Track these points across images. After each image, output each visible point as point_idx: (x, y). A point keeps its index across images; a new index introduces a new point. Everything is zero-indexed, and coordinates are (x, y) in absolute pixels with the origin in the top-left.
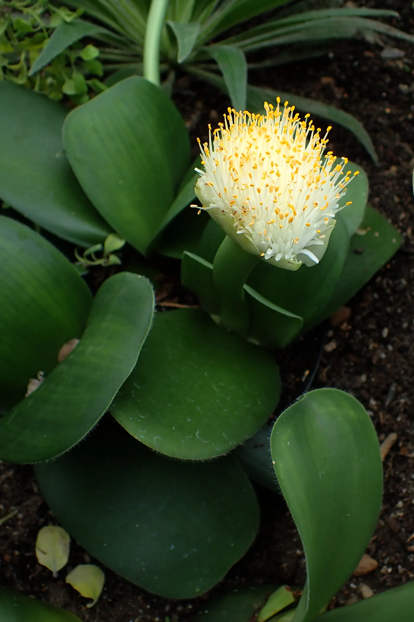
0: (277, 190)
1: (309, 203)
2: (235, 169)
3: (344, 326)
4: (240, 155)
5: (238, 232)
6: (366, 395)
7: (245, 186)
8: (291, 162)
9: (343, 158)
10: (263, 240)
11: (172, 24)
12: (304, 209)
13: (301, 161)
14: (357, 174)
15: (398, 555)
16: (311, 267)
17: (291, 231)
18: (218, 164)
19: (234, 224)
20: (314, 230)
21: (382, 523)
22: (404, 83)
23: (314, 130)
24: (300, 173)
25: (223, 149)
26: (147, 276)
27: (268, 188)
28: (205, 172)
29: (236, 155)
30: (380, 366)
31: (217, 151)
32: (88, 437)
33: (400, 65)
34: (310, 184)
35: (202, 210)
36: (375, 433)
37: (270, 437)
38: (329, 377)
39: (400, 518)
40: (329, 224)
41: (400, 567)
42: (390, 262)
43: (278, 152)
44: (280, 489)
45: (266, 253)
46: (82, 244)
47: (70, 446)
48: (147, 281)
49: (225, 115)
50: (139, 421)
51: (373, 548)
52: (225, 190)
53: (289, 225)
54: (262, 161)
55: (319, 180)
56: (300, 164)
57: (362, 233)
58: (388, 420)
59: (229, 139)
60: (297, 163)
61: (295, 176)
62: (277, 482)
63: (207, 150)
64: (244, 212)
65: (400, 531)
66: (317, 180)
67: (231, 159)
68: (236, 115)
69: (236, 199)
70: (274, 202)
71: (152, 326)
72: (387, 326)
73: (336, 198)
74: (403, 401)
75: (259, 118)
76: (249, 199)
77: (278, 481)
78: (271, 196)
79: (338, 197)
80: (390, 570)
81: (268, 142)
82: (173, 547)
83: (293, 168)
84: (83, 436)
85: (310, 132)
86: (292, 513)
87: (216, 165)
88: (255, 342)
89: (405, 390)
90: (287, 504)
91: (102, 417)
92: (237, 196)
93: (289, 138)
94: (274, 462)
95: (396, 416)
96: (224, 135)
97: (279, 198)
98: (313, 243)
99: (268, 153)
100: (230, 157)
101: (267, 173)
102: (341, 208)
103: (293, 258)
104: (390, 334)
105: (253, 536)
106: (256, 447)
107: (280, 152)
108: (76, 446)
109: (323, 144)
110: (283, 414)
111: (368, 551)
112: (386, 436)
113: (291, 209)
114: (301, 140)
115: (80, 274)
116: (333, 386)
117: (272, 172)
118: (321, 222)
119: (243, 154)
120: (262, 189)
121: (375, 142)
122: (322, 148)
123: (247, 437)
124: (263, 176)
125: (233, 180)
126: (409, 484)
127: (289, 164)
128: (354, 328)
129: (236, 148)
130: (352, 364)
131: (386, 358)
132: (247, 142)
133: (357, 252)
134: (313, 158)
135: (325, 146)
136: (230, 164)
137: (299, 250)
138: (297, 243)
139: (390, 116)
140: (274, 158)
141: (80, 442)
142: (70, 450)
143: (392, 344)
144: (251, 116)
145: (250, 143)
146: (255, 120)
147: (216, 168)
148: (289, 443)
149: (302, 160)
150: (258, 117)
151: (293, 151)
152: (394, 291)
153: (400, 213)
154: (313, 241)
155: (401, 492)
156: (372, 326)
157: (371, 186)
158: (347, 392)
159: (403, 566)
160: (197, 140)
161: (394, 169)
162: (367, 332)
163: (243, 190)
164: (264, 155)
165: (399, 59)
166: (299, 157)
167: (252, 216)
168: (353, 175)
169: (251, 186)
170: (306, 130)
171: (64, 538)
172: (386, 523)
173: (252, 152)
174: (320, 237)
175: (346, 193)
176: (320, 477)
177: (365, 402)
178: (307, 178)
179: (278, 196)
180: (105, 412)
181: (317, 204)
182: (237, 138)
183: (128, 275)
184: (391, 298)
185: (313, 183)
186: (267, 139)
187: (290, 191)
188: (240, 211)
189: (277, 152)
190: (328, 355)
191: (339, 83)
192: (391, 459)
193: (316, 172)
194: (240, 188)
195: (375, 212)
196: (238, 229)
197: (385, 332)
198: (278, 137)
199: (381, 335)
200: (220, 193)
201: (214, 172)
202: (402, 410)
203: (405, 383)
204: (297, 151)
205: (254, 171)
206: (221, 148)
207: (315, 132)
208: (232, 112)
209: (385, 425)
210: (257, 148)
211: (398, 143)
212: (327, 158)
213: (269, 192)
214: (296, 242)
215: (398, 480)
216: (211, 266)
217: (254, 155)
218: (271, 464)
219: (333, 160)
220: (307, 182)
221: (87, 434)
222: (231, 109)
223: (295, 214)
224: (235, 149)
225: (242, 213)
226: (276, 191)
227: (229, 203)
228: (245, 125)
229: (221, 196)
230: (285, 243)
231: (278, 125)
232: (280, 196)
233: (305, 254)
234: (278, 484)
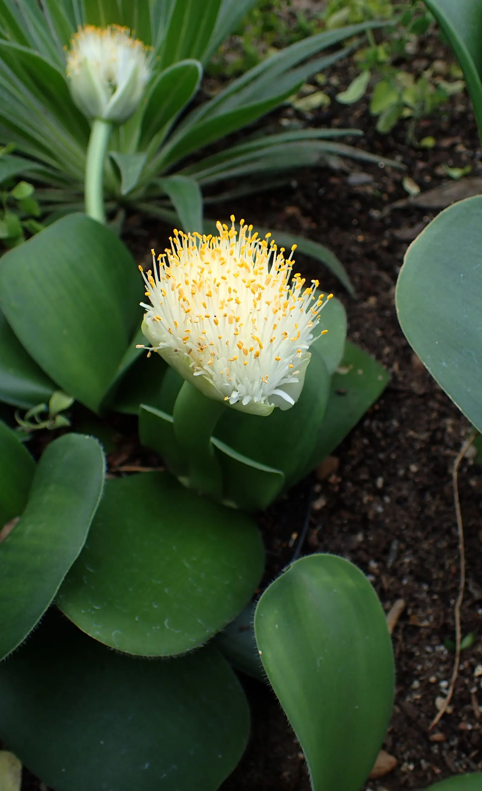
0: (237, 320)
1: (278, 334)
2: (185, 298)
3: (333, 479)
4: (191, 283)
5: (196, 374)
6: (364, 557)
7: (200, 318)
8: (251, 287)
9: (313, 281)
10: (226, 382)
11: (114, 155)
12: (271, 341)
13: (263, 285)
14: (330, 298)
15: (419, 747)
16: (287, 411)
17: (258, 368)
18: (165, 294)
19: (190, 364)
20: (286, 366)
21: (397, 709)
22: (376, 208)
23: (277, 250)
24: (263, 299)
25: (170, 277)
26: (96, 436)
27: (227, 318)
28: (152, 306)
29: (187, 283)
30: (377, 522)
31: (164, 279)
32: (28, 640)
33: (370, 190)
34: (277, 311)
35: (152, 352)
36: (379, 604)
37: (253, 621)
38: (320, 539)
39: (418, 702)
40: (303, 357)
41: (423, 762)
42: (377, 402)
43: (236, 276)
44: (270, 685)
45: (230, 396)
46: (23, 405)
47: (7, 653)
48: (96, 441)
49: (170, 238)
50: (93, 613)
51: (389, 741)
52: (175, 324)
53: (256, 361)
54: (217, 287)
55: (287, 306)
56: (263, 289)
57: (344, 371)
58: (392, 584)
59: (177, 265)
60: (260, 287)
61: (258, 302)
62: (266, 676)
63: (151, 278)
64: (200, 349)
65: (419, 717)
66: (285, 306)
67: (180, 287)
68: (184, 238)
69: (189, 334)
70: (235, 335)
71: (102, 495)
72: (381, 475)
73: (309, 327)
74: (407, 560)
75: (211, 239)
76: (205, 333)
77: (268, 676)
78: (231, 329)
79: (311, 325)
80: (411, 767)
81: (223, 264)
82: (147, 766)
83: (254, 293)
84: (22, 638)
85: (273, 252)
86: (287, 715)
87: (163, 296)
88: (231, 504)
89: (408, 547)
90: (281, 704)
91: (46, 613)
92: (190, 330)
93: (249, 260)
94: (260, 652)
95: (401, 579)
96: (171, 262)
97: (240, 329)
98: (285, 381)
99: (224, 278)
100: (179, 285)
101: (225, 302)
102: (316, 339)
103: (264, 401)
104: (386, 484)
105: (245, 742)
106: (242, 630)
107: (238, 276)
108: (14, 652)
109: (289, 266)
110: (268, 591)
111: (384, 747)
112: (392, 603)
113: (256, 342)
114: (262, 261)
115: (20, 440)
116: (326, 549)
117: (230, 300)
118: (293, 356)
119: (194, 281)
120: (220, 319)
121: (349, 273)
122: (288, 270)
123: (228, 621)
124: (220, 306)
125: (184, 311)
126: (423, 659)
127: (249, 290)
128: (344, 479)
129: (186, 275)
130: (346, 522)
131: (383, 512)
132: (198, 267)
133: (340, 394)
134: (278, 281)
135: (291, 269)
136: (180, 293)
137: (269, 391)
138: (267, 382)
139: (363, 245)
140: (232, 283)
141: (19, 647)
142: (6, 658)
143: (389, 494)
144: (202, 238)
145: (201, 268)
146: (207, 242)
147: (163, 300)
148: (277, 626)
149: (265, 284)
150: (209, 237)
151: (253, 275)
152: (386, 435)
153: (383, 347)
154: (286, 379)
155: (415, 669)
156: (364, 476)
157: (350, 320)
158: (342, 556)
159: (427, 760)
160: (139, 268)
161: (372, 301)
162: (359, 484)
163: (197, 323)
164: (219, 280)
165: (367, 184)
166: (261, 280)
167: (210, 354)
168: (327, 299)
169: (206, 317)
170: (268, 251)
171: (13, 764)
172: (402, 709)
173: (205, 278)
174: (294, 373)
175: (319, 321)
176: (319, 665)
177: (364, 566)
178: (273, 305)
179: (239, 327)
180: (48, 606)
181: (286, 334)
182: (186, 263)
183: (74, 437)
184: (383, 443)
185: (280, 310)
186: (222, 262)
187: (253, 321)
188: (195, 348)
189: (234, 276)
190: (317, 514)
191: (306, 213)
192: (400, 631)
193: (282, 297)
194: (193, 320)
195: (357, 349)
196: (196, 370)
197: (380, 482)
198: (235, 259)
199: (375, 485)
200: (170, 329)
201: (161, 304)
202: (408, 571)
203: (408, 539)
204: (258, 274)
205: (208, 298)
206: (168, 275)
207: (278, 252)
208: (179, 234)
209: (389, 591)
210: (210, 273)
211: (374, 272)
212: (295, 281)
213: (228, 324)
214: (265, 380)
215: (411, 655)
216: (170, 419)
217: (208, 282)
218: (256, 655)
219: (301, 282)
220: (273, 310)
221: (28, 636)
222: (178, 231)
223: (261, 347)
224: (184, 276)
225: (198, 350)
226: (237, 322)
227: (181, 339)
228: (195, 248)
229: (172, 332)
230: (253, 383)
231: (234, 246)
232: (242, 327)
233: (278, 395)
234: (268, 679)
